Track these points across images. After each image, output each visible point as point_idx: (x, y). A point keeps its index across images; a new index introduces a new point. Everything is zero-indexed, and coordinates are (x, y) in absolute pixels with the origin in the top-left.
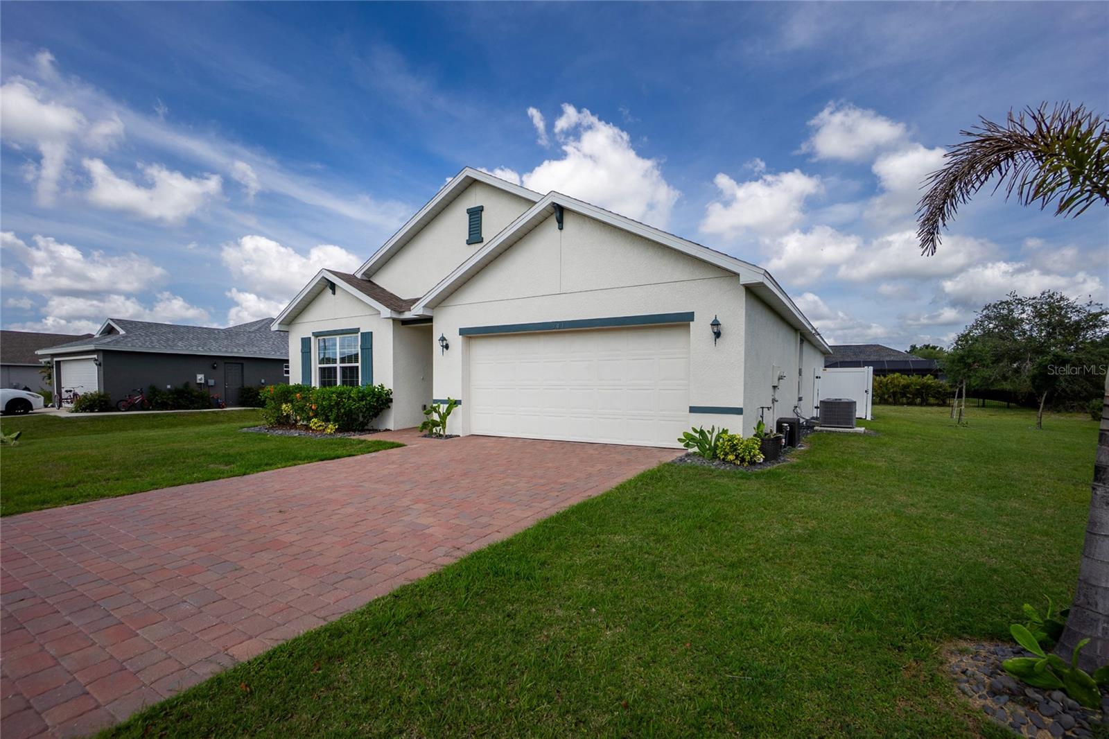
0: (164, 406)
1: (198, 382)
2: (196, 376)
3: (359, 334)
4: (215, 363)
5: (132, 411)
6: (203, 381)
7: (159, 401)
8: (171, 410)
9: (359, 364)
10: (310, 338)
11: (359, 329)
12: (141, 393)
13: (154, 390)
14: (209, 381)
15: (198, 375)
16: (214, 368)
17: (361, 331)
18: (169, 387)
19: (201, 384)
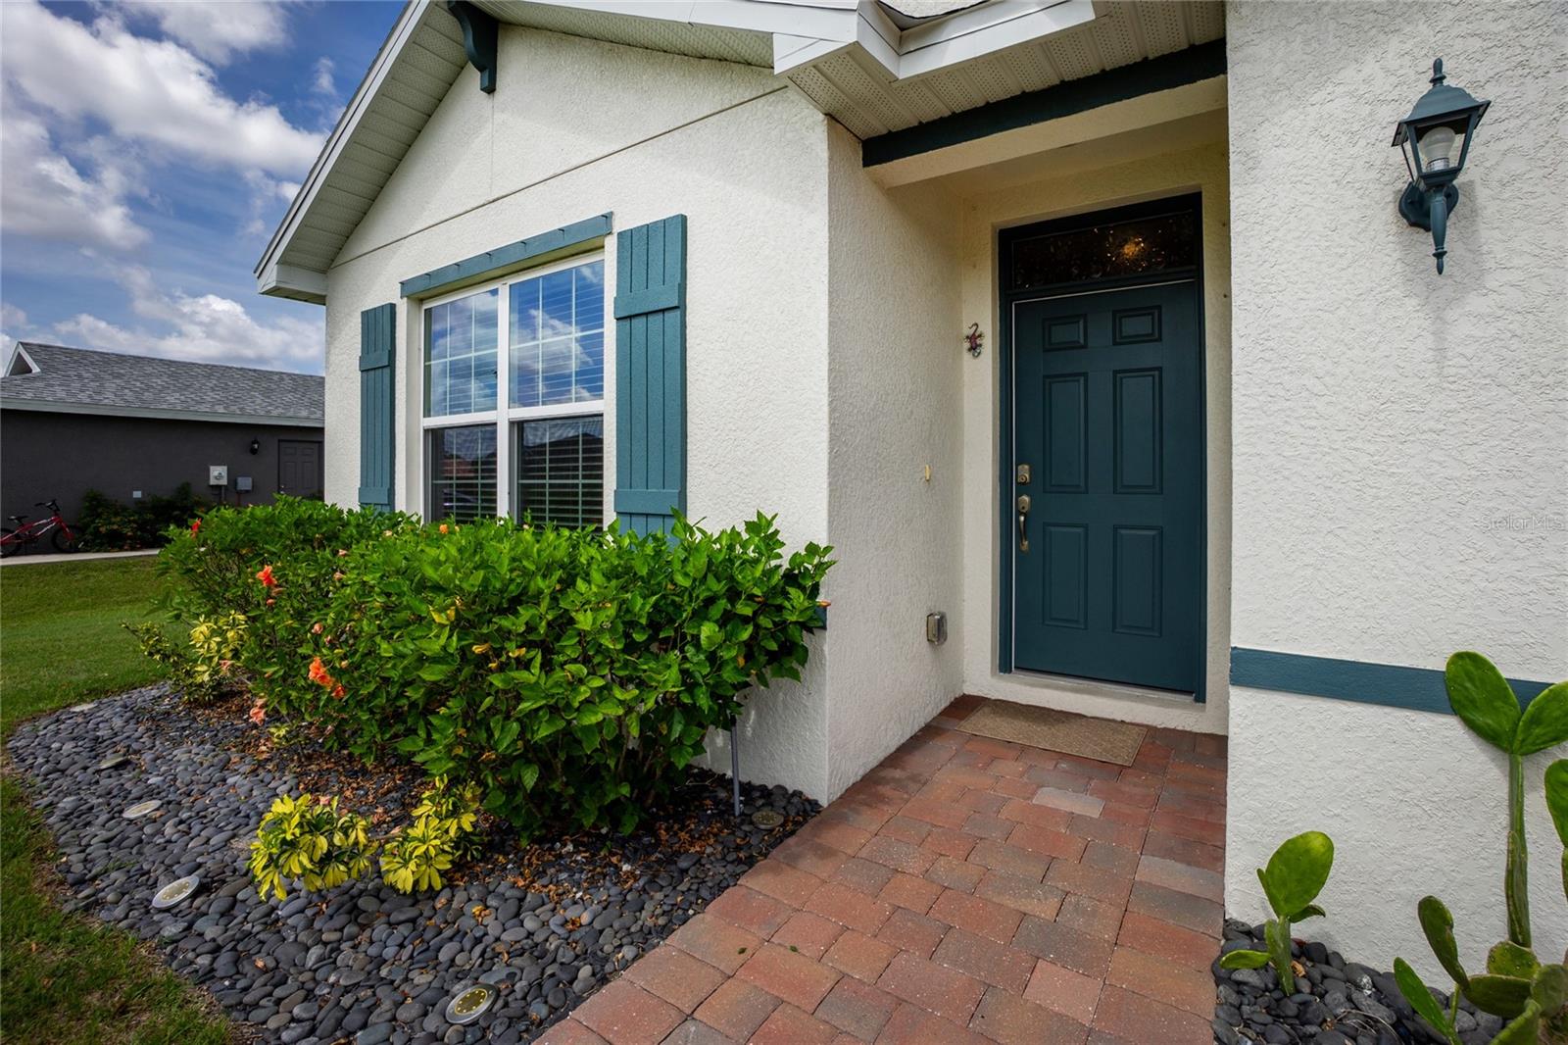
0: (114, 541)
1: (213, 482)
2: (208, 471)
3: (611, 244)
4: (254, 443)
5: (27, 554)
6: (224, 482)
7: (103, 529)
8: (133, 549)
9: (606, 405)
10: (393, 307)
11: (607, 217)
12: (56, 512)
13: (96, 504)
14: (240, 480)
15: (212, 468)
16: (254, 452)
17: (619, 226)
18: (137, 494)
19: (219, 487)
